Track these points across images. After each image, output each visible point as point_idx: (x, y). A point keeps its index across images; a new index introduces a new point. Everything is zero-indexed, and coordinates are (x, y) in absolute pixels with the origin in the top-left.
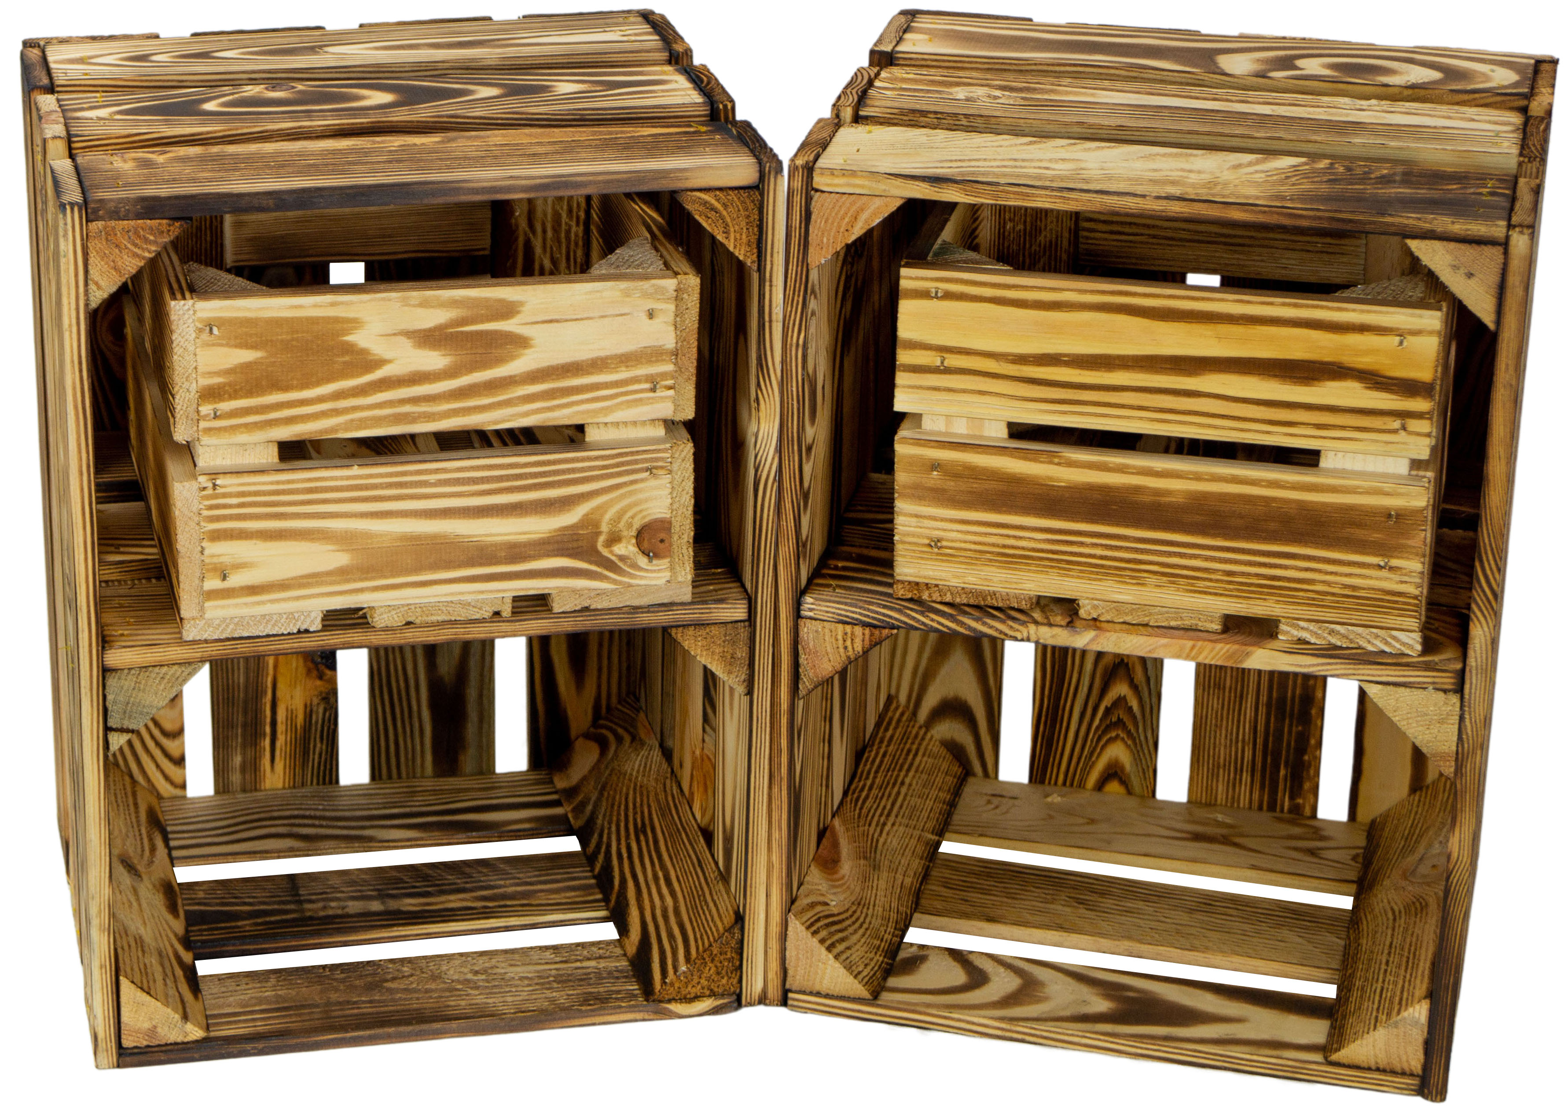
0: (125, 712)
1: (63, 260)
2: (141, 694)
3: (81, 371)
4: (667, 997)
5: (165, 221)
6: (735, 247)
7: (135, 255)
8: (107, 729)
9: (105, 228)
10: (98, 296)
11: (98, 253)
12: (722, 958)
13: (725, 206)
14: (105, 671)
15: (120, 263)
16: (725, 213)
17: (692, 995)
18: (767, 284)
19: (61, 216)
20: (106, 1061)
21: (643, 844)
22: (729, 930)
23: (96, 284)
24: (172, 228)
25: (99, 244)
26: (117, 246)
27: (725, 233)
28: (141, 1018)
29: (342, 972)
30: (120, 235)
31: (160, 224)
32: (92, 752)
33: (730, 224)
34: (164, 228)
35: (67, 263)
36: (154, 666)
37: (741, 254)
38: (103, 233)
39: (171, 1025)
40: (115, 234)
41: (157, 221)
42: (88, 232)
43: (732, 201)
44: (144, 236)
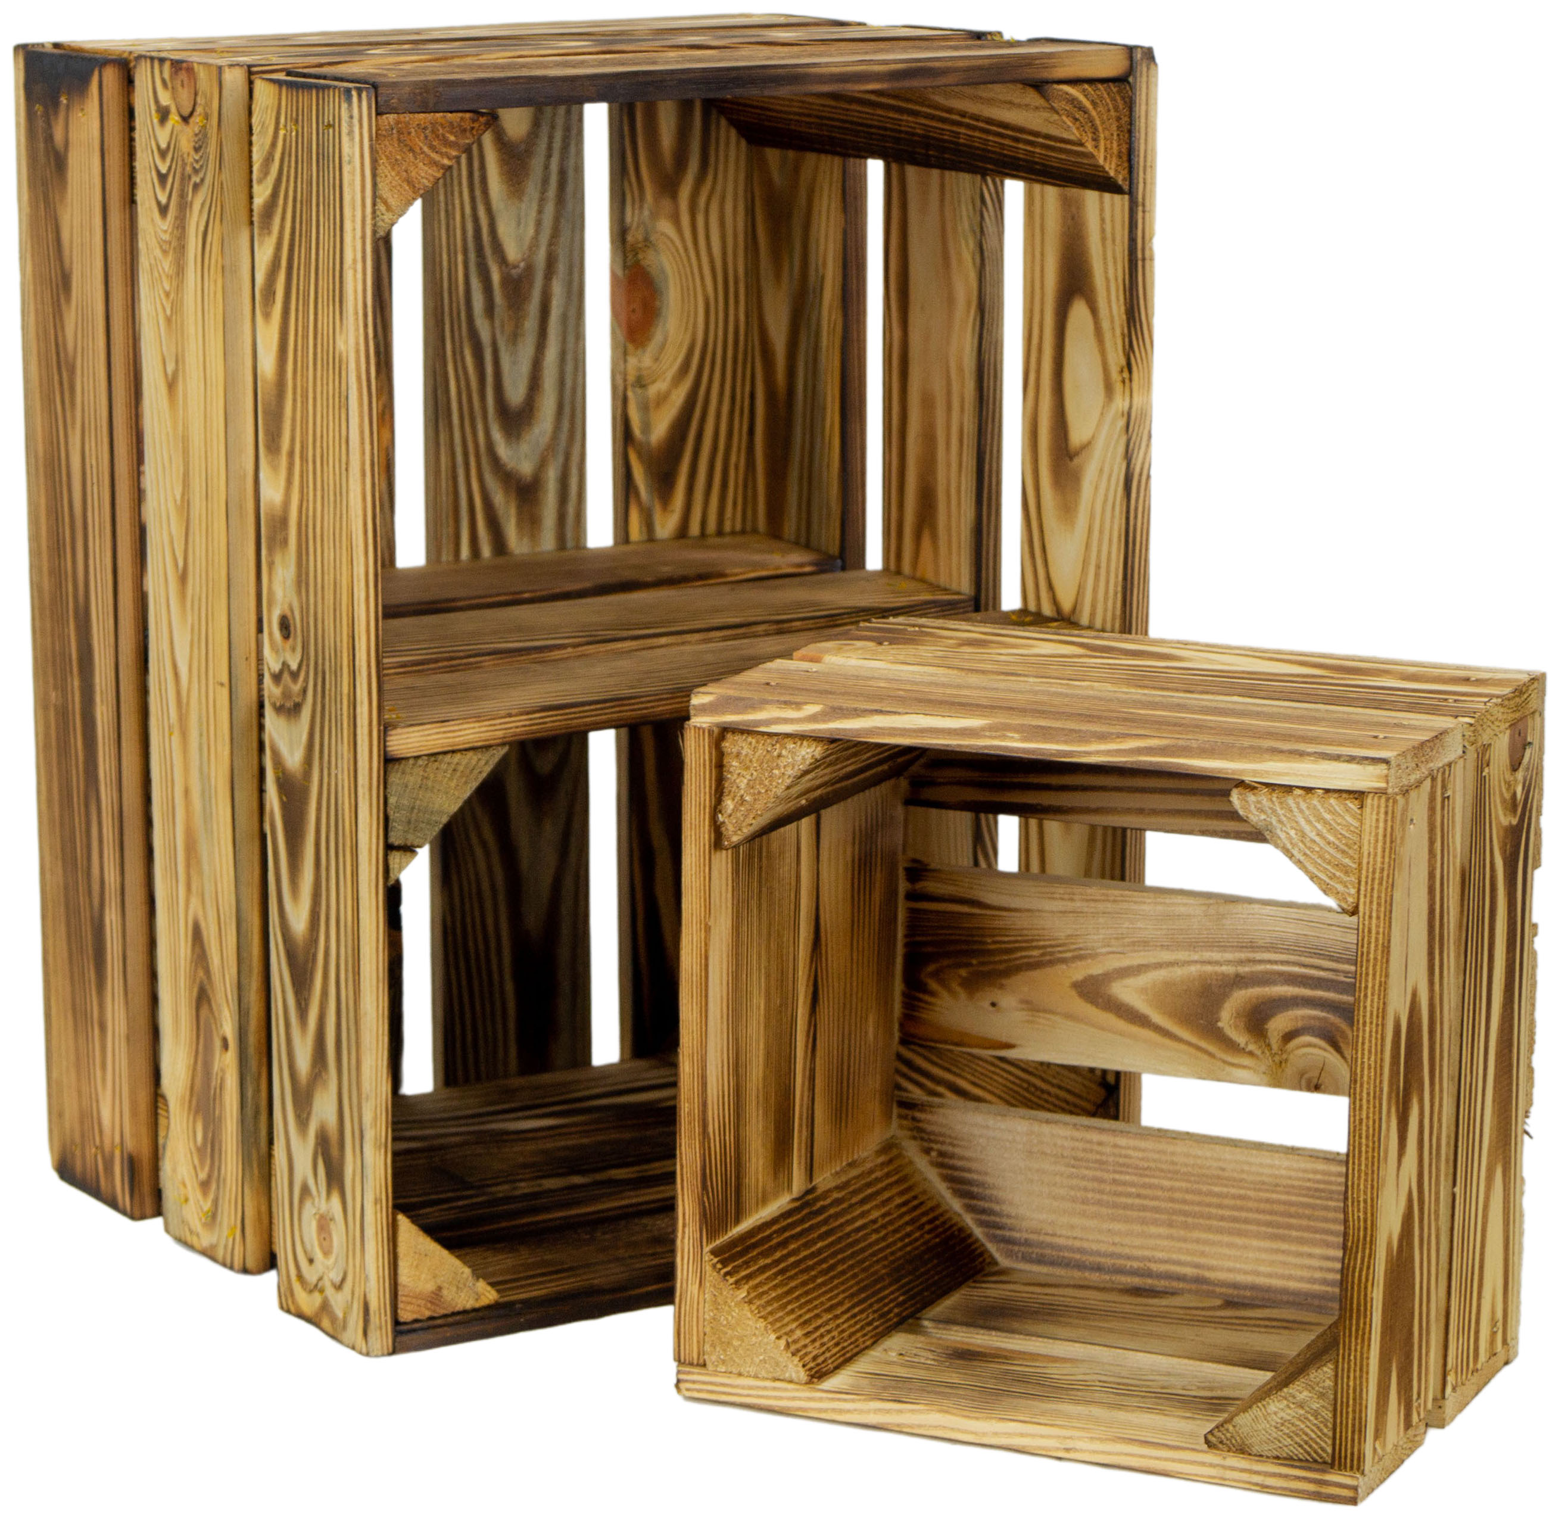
0: (409, 822)
1: (346, 169)
2: (429, 795)
3: (366, 326)
5: (468, 115)
6: (1105, 158)
7: (435, 163)
8: (389, 848)
9: (398, 122)
10: (389, 219)
11: (388, 158)
13: (1093, 103)
14: (389, 761)
15: (413, 174)
16: (1094, 113)
18: (1140, 208)
19: (344, 106)
20: (379, 1346)
22: (1104, 1104)
23: (385, 203)
24: (476, 125)
25: (390, 147)
26: (411, 150)
27: (1094, 140)
28: (423, 1276)
29: (604, 1233)
30: (413, 134)
31: (462, 119)
32: (370, 880)
33: (1100, 129)
34: (467, 125)
35: (353, 173)
36: (445, 753)
37: (1112, 168)
38: (395, 131)
39: (461, 1286)
40: (409, 133)
41: (460, 115)
42: (378, 130)
43: (1101, 98)
44: (443, 135)
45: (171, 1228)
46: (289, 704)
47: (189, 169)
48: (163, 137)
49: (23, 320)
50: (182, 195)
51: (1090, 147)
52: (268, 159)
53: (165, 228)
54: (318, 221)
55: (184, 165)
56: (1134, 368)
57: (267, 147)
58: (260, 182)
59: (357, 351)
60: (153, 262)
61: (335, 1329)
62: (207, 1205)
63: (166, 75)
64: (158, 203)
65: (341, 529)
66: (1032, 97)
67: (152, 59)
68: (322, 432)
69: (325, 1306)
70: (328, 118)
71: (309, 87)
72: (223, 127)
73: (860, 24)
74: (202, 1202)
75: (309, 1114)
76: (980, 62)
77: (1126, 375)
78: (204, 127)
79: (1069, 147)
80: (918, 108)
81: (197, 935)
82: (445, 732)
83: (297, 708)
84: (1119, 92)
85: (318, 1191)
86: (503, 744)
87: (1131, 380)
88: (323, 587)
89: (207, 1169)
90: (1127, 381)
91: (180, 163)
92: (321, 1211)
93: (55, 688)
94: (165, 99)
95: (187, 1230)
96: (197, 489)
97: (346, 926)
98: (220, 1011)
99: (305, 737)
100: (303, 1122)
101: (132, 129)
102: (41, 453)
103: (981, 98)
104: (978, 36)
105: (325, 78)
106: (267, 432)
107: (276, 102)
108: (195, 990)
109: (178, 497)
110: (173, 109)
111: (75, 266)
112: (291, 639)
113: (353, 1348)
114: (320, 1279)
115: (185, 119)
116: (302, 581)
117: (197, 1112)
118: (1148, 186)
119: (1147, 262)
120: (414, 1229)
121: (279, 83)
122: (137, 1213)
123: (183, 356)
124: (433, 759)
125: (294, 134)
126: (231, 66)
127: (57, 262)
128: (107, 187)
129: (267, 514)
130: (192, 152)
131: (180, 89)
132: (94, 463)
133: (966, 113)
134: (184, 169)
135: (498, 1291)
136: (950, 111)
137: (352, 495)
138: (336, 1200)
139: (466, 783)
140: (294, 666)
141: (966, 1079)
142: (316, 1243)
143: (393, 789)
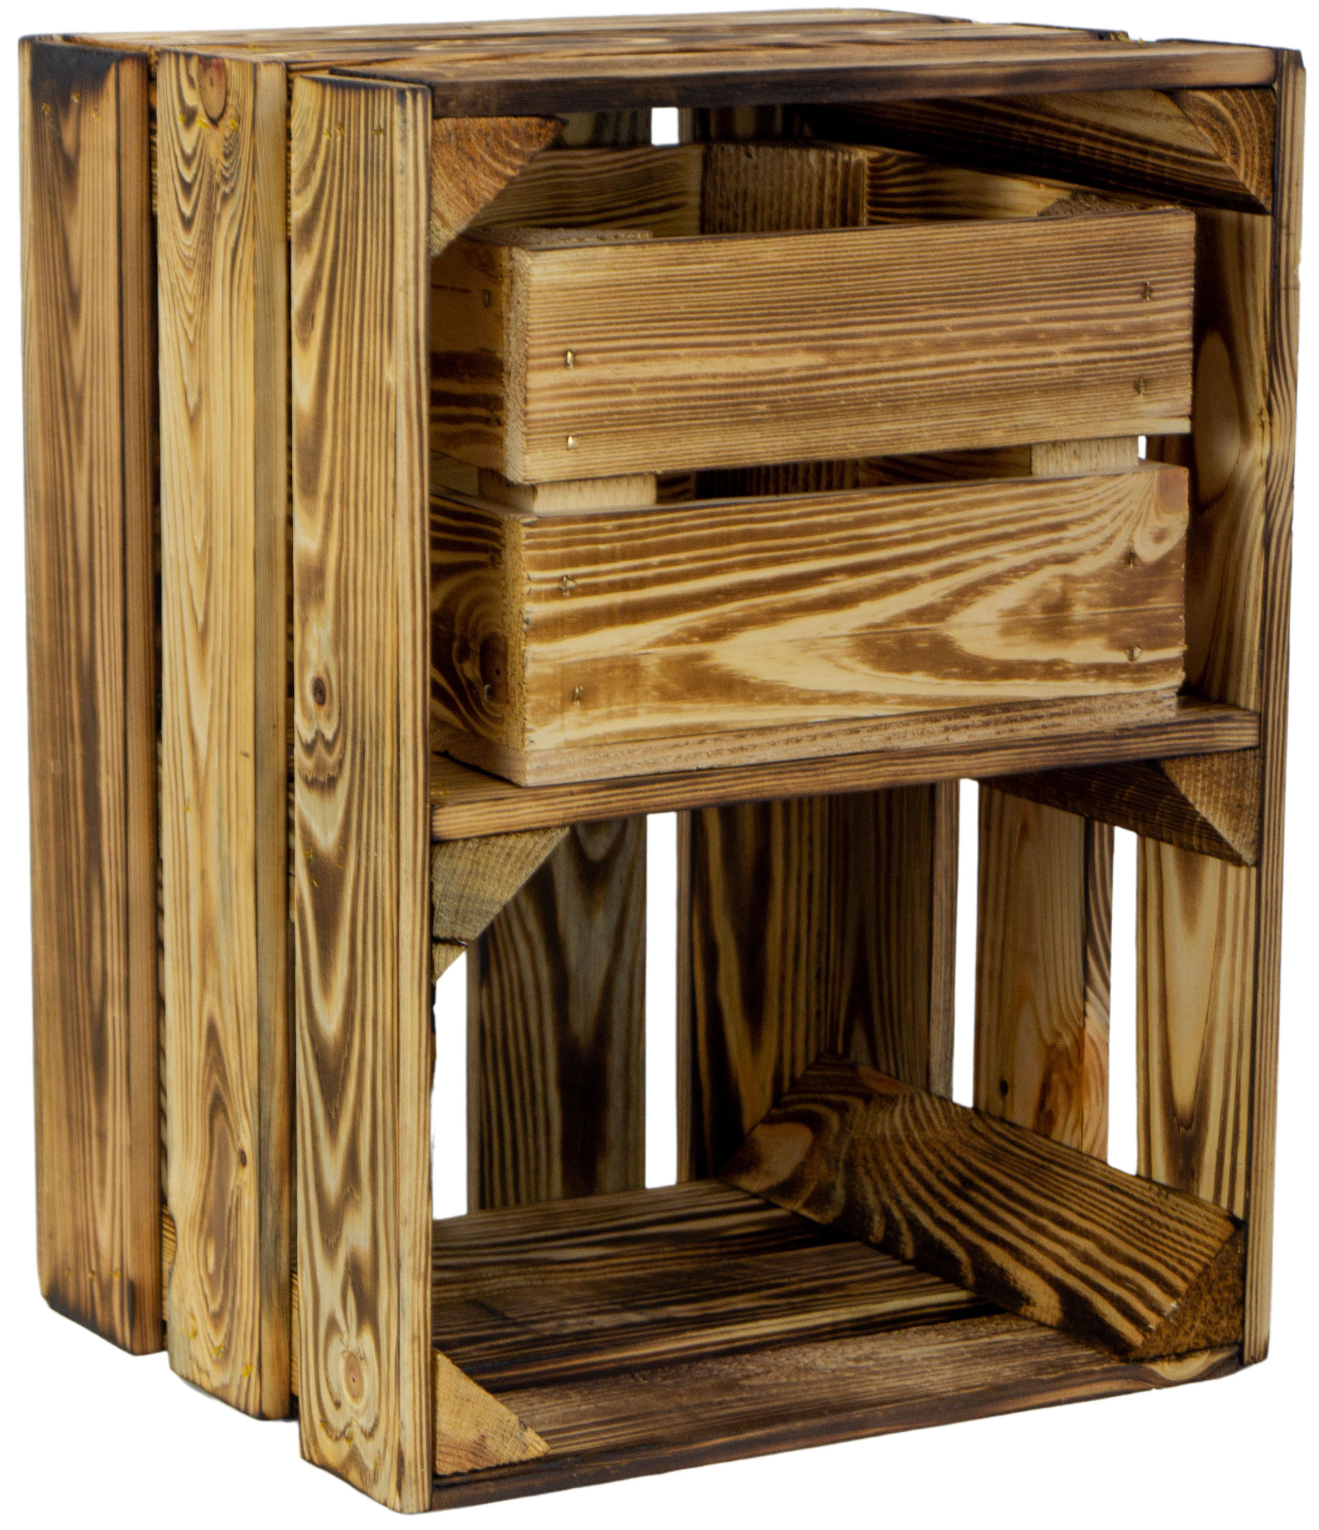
1: (398, 179)
2: (479, 881)
3: (417, 355)
4: (1153, 1352)
5: (534, 121)
6: (1246, 174)
7: (497, 174)
8: (435, 940)
9: (456, 128)
10: (446, 236)
11: (445, 168)
12: (1221, 1285)
13: (1234, 113)
14: (436, 843)
15: (473, 185)
16: (1233, 124)
17: (1185, 1348)
18: (1284, 231)
19: (397, 109)
20: (414, 1501)
21: (981, 1199)
22: (1231, 1240)
23: (441, 217)
24: (543, 131)
25: (448, 155)
26: (471, 159)
27: (1233, 153)
28: (465, 1424)
29: (664, 1379)
30: (473, 140)
31: (528, 124)
32: (412, 978)
33: (1240, 141)
34: (534, 131)
35: (405, 184)
36: (498, 835)
37: (1253, 186)
38: (453, 138)
39: (507, 1435)
40: (469, 140)
41: (525, 120)
42: (434, 134)
43: (1242, 106)
44: (507, 143)
45: (177, 1365)
46: (322, 778)
47: (217, 178)
48: (188, 142)
49: (24, 344)
50: (210, 207)
51: (1228, 162)
52: (309, 168)
53: (189, 243)
54: (365, 237)
55: (212, 172)
56: (1275, 411)
57: (308, 153)
58: (299, 192)
59: (408, 384)
60: (174, 281)
61: (364, 1482)
62: (219, 1340)
63: (194, 72)
64: (182, 215)
65: (386, 582)
66: (1165, 106)
67: (177, 54)
68: (366, 472)
69: (354, 1456)
70: (379, 121)
71: (357, 87)
72: (257, 132)
73: (963, 21)
74: (213, 1337)
75: (338, 1238)
76: (1107, 66)
77: (1266, 417)
78: (236, 131)
79: (1204, 161)
80: (1030, 115)
81: (212, 1036)
82: (498, 812)
83: (332, 783)
84: (1262, 101)
85: (347, 1325)
86: (563, 826)
87: (1271, 424)
88: (364, 648)
89: (219, 1299)
90: (1267, 425)
91: (207, 170)
92: (351, 1349)
93: (54, 756)
94: (191, 98)
95: (195, 1366)
96: (221, 536)
97: (384, 1028)
98: (237, 1122)
99: (340, 815)
100: (331, 1249)
101: (152, 132)
102: (42, 495)
103: (1105, 105)
104: (1102, 36)
105: (374, 77)
106: (303, 473)
107: (319, 103)
108: (209, 1097)
109: (199, 545)
110: (201, 110)
111: (84, 284)
112: (326, 706)
113: (385, 1504)
114: (349, 1425)
115: (214, 122)
116: (340, 640)
117: (208, 1235)
118: (1293, 206)
119: (1291, 293)
120: (455, 1370)
121: (323, 83)
122: (137, 1347)
123: (207, 386)
124: (484, 841)
125: (339, 139)
126: (268, 63)
127: (64, 280)
128: (123, 195)
129: (301, 564)
130: (222, 159)
131: (209, 88)
132: (103, 505)
133: (1087, 121)
134: (211, 177)
135: (548, 1442)
136: (1068, 119)
137: (398, 544)
138: (367, 1336)
139: (521, 868)
140: (329, 735)
141: (1071, 1209)
142: (344, 1385)
143: (439, 875)
